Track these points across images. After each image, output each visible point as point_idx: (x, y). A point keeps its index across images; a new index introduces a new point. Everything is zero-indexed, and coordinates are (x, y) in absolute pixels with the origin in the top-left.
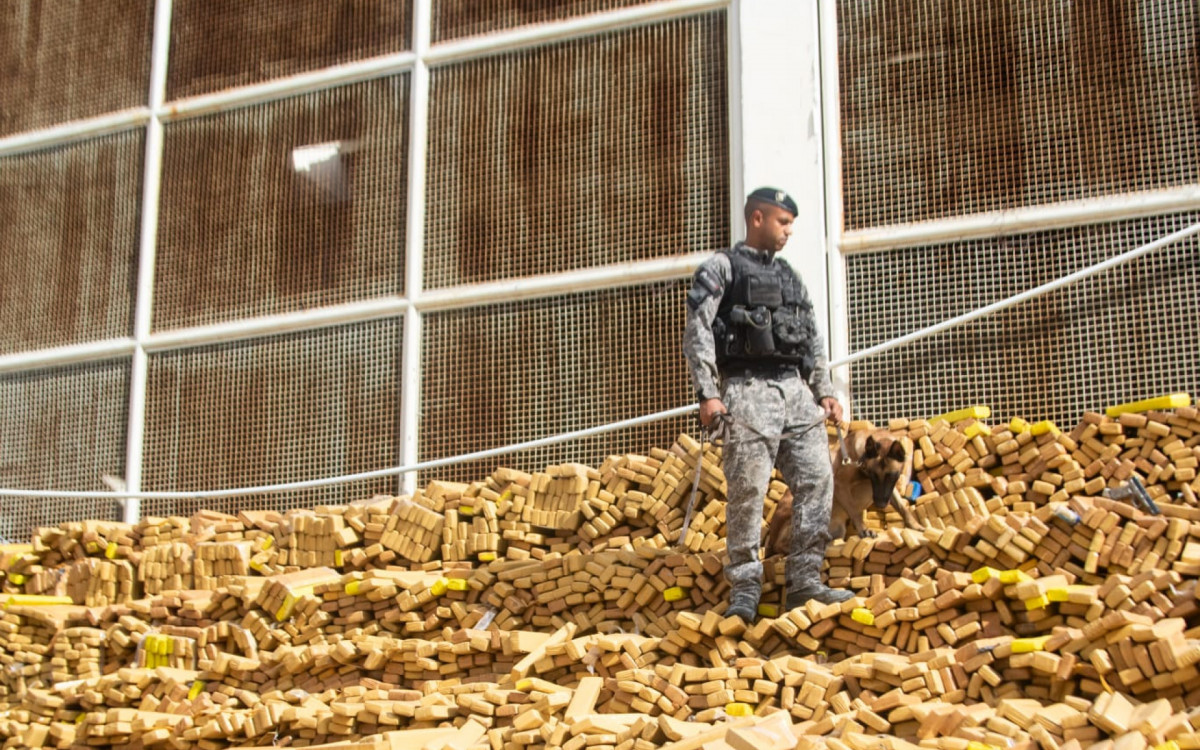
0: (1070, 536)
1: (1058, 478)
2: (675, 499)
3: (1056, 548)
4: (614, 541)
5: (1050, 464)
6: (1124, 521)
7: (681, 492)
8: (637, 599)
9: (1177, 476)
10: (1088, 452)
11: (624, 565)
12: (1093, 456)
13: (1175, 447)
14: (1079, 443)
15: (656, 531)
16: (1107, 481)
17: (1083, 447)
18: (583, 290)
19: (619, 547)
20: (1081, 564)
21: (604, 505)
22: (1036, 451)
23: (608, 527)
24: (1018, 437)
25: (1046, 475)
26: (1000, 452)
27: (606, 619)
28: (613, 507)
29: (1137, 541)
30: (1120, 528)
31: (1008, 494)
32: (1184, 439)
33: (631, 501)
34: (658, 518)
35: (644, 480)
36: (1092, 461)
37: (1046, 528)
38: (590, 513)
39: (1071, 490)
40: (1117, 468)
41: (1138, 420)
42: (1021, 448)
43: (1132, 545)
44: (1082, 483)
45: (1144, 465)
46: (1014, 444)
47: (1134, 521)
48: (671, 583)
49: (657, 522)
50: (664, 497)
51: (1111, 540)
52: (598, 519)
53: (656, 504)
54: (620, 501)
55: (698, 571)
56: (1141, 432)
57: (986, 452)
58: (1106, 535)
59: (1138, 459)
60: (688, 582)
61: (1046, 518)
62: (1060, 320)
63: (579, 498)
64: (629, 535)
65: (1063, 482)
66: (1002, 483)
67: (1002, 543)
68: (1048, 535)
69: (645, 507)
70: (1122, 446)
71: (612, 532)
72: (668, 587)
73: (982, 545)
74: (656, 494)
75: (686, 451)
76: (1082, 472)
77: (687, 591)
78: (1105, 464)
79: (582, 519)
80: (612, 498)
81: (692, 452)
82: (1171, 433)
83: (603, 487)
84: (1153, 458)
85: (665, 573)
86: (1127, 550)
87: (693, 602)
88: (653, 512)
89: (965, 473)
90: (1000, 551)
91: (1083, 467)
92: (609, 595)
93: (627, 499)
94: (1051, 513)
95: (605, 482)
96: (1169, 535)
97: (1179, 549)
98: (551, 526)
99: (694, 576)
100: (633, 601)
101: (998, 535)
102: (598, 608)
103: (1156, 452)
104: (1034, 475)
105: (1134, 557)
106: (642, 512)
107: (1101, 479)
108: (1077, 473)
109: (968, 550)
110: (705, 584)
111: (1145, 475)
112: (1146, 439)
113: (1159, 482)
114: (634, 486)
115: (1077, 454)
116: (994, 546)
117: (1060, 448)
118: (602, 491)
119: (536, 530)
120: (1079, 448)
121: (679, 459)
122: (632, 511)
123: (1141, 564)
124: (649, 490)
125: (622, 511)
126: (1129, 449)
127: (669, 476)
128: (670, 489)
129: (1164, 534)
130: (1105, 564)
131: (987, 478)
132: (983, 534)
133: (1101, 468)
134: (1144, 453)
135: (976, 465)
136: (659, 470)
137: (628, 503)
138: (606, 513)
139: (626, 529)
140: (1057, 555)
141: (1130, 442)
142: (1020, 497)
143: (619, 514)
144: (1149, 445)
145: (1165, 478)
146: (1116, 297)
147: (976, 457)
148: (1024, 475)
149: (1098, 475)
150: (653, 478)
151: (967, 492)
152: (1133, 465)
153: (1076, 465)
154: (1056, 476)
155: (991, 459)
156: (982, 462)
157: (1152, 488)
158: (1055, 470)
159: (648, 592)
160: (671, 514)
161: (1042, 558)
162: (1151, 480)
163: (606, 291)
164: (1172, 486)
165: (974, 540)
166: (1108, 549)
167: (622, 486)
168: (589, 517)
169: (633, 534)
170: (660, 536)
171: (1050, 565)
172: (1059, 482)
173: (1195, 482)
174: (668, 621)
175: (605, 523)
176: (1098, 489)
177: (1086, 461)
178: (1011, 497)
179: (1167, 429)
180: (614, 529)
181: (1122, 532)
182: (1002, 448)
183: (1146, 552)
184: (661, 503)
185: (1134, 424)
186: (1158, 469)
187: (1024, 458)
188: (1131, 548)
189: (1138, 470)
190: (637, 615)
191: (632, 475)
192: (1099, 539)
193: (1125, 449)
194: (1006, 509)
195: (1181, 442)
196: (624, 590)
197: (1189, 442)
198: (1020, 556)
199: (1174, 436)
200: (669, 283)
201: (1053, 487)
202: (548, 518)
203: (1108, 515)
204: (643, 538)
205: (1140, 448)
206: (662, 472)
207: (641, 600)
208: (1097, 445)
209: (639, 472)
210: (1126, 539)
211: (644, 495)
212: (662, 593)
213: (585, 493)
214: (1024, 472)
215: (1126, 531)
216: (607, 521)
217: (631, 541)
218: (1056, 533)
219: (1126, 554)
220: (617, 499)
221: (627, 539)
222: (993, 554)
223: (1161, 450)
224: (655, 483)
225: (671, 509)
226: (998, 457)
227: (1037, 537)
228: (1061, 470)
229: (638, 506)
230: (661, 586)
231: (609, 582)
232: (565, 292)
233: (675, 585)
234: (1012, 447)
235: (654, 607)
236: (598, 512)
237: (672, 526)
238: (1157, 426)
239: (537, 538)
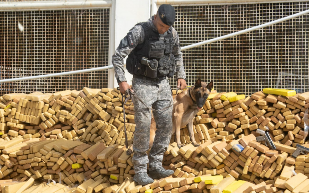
0: (238, 157)
1: (238, 122)
2: (80, 115)
3: (233, 162)
4: (54, 131)
5: (235, 117)
6: (260, 154)
7: (83, 113)
8: (61, 167)
9: (287, 127)
10: (252, 111)
11: (56, 151)
12: (254, 114)
13: (288, 114)
14: (249, 108)
15: (72, 129)
16: (259, 125)
17: (250, 109)
18: (45, 10)
19: (56, 135)
20: (242, 168)
21: (50, 115)
22: (231, 109)
23: (52, 125)
24: (224, 103)
25: (234, 121)
26: (216, 109)
27: (47, 174)
28: (54, 116)
29: (265, 163)
30: (258, 157)
31: (217, 128)
32: (292, 110)
33: (62, 114)
34: (73, 123)
35: (68, 106)
36: (254, 116)
37: (229, 154)
38: (44, 119)
39: (244, 128)
40: (263, 120)
41: (274, 100)
42: (225, 108)
43: (262, 164)
44: (249, 126)
45: (275, 120)
46: (222, 105)
47: (265, 154)
48: (75, 162)
49: (73, 125)
50: (76, 114)
51: (254, 161)
52: (48, 121)
53: (72, 117)
54: (57, 114)
55: (86, 158)
56: (274, 105)
57: (210, 108)
58: (252, 159)
59: (272, 117)
60: (82, 162)
61: (229, 149)
62: (248, 45)
63: (40, 111)
64: (61, 128)
65: (241, 124)
66: (216, 122)
67: (210, 158)
68: (230, 155)
69: (68, 118)
70: (266, 110)
71: (54, 127)
72: (74, 163)
73: (202, 158)
74: (73, 112)
75: (86, 95)
76: (248, 120)
77: (82, 166)
78: (258, 118)
79: (41, 121)
80: (54, 112)
81: (88, 96)
82: (286, 107)
83: (50, 107)
84: (278, 117)
85: (73, 156)
86: (260, 166)
87: (84, 169)
88: (71, 120)
89: (201, 116)
90: (209, 161)
91: (250, 118)
92: (49, 164)
93: (60, 114)
94: (231, 147)
95: (51, 105)
96: (278, 162)
97: (281, 168)
98: (28, 122)
99: (84, 160)
100: (59, 168)
101: (209, 155)
102: (45, 168)
103: (280, 114)
104: (229, 120)
105: (263, 169)
106: (66, 120)
107: (256, 124)
108: (246, 121)
109: (197, 159)
110: (89, 164)
111: (275, 124)
112: (276, 108)
113: (279, 128)
114: (63, 108)
115: (248, 112)
116: (207, 159)
117: (240, 110)
118: (50, 109)
119: (21, 123)
120: (249, 109)
121: (82, 98)
122: (62, 119)
123: (265, 173)
124: (70, 111)
125: (58, 118)
126: (269, 112)
127: (78, 105)
128: (79, 111)
129: (276, 161)
130: (251, 171)
131: (210, 120)
132: (203, 153)
133: (257, 120)
134: (275, 114)
135: (206, 113)
136: (74, 102)
137: (60, 115)
138: (51, 119)
139: (59, 126)
140: (232, 164)
141: (270, 109)
142: (222, 129)
143: (57, 119)
144: (277, 111)
145: (282, 127)
146: (272, 37)
147: (206, 109)
148: (225, 118)
149: (255, 122)
150: (71, 105)
151: (201, 126)
152: (269, 119)
153: (247, 117)
154: (238, 121)
155: (213, 111)
156: (208, 111)
157: (276, 130)
158: (238, 119)
159: (66, 164)
160: (79, 122)
161: (226, 164)
162: (277, 128)
163: (55, 11)
164: (285, 130)
165: (200, 155)
166: (253, 165)
167: (58, 107)
168: (44, 121)
169: (63, 128)
170: (73, 131)
171: (229, 167)
172: (239, 125)
173: (294, 130)
174: (73, 177)
176: (254, 129)
177: (251, 116)
178: (219, 129)
179: (285, 106)
180: (54, 125)
181: (259, 158)
182: (216, 107)
183: (268, 168)
184: (74, 117)
185: (272, 102)
186: (280, 122)
187: (226, 112)
188: (261, 165)
189: (271, 121)
190: (61, 173)
191: (63, 103)
192: (249, 161)
193: (267, 112)
194: (217, 134)
195: (290, 111)
196: (55, 163)
197: (294, 112)
198: (217, 164)
199: (288, 109)
200: (83, 11)
201: (236, 126)
202: (27, 118)
203: (254, 151)
204: (66, 131)
205: (274, 112)
206: (75, 103)
207: (62, 168)
208: (255, 109)
209: (66, 102)
210: (260, 161)
211: (67, 112)
212: (71, 165)
213: (43, 109)
214: (225, 117)
215: (260, 158)
216: (51, 122)
217: (62, 131)
218: (233, 155)
219: (260, 168)
220: (56, 113)
221: (60, 130)
222: (206, 162)
223: (282, 114)
224: (72, 108)
225: (79, 120)
226: (215, 111)
227: (224, 157)
228: (240, 119)
229: (65, 117)
230: (71, 162)
231: (49, 159)
232: (37, 10)
233: (76, 162)
234: (221, 107)
235: (68, 170)
236: (48, 118)
237: (79, 127)
238: (281, 104)
239: (22, 126)
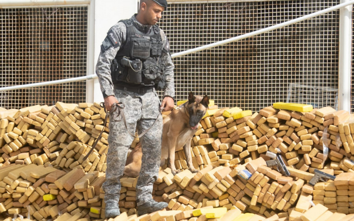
0: (245, 185)
1: (244, 144)
2: (53, 136)
3: (238, 190)
4: (21, 155)
5: (241, 137)
6: (271, 181)
7: (56, 133)
8: (29, 199)
9: (302, 148)
10: (261, 131)
11: (23, 179)
12: (264, 133)
13: (304, 133)
14: (257, 126)
15: (42, 152)
16: (269, 147)
17: (258, 128)
18: (8, 7)
19: (23, 159)
20: (250, 198)
21: (15, 136)
22: (235, 128)
23: (18, 148)
24: (227, 120)
25: (239, 142)
26: (217, 127)
27: (13, 207)
28: (21, 137)
29: (277, 192)
30: (269, 185)
31: (219, 150)
32: (308, 128)
33: (30, 135)
34: (44, 145)
35: (37, 124)
36: (263, 135)
37: (234, 181)
38: (8, 140)
39: (251, 150)
40: (274, 141)
41: (287, 116)
42: (228, 126)
43: (274, 193)
44: (257, 147)
45: (288, 140)
46: (224, 123)
47: (276, 181)
48: (47, 192)
49: (43, 147)
50: (47, 135)
51: (264, 190)
52: (13, 143)
53: (43, 138)
54: (24, 134)
55: (61, 188)
56: (287, 123)
57: (211, 126)
58: (262, 188)
59: (284, 137)
60: (56, 192)
61: (234, 176)
62: (255, 51)
63: (3, 131)
64: (29, 152)
65: (247, 146)
66: (217, 143)
67: (211, 186)
68: (235, 183)
69: (37, 139)
70: (278, 129)
71: (20, 150)
72: (46, 194)
73: (202, 186)
74: (43, 132)
75: (60, 111)
76: (256, 141)
77: (55, 197)
78: (268, 138)
79: (4, 143)
80: (20, 132)
81: (62, 112)
82: (302, 125)
83: (16, 126)
84: (292, 137)
85: (45, 186)
86: (271, 196)
87: (58, 201)
88: (41, 142)
89: (199, 136)
90: (211, 190)
91: (258, 138)
92: (15, 196)
93: (28, 134)
94: (236, 173)
95: (17, 123)
96: (292, 191)
97: (296, 198)
99: (58, 190)
100: (28, 200)
101: (210, 183)
102: (10, 200)
103: (294, 134)
104: (233, 141)
105: (275, 200)
106: (35, 141)
107: (266, 146)
108: (254, 142)
109: (195, 188)
110: (64, 195)
111: (288, 145)
112: (290, 127)
113: (293, 150)
114: (32, 127)
115: (255, 131)
116: (207, 187)
117: (247, 128)
118: (15, 128)
120: (256, 128)
121: (55, 115)
122: (31, 140)
123: (278, 204)
124: (40, 130)
125: (26, 139)
126: (281, 131)
127: (50, 124)
128: (51, 131)
129: (290, 190)
130: (260, 202)
131: (210, 141)
132: (203, 180)
133: (267, 140)
134: (288, 134)
135: (205, 132)
136: (45, 120)
137: (28, 136)
138: (17, 140)
139: (27, 149)
140: (238, 193)
141: (282, 127)
142: (225, 152)
143: (24, 141)
144: (291, 130)
145: (297, 149)
146: (284, 41)
147: (205, 128)
148: (228, 139)
149: (264, 143)
150: (42, 124)
151: (199, 148)
152: (281, 140)
153: (254, 137)
154: (244, 142)
155: (213, 130)
156: (208, 131)
157: (290, 153)
158: (244, 140)
159: (36, 195)
160: (51, 144)
161: (231, 194)
162: (290, 149)
163: (21, 10)
164: (300, 153)
165: (199, 183)
166: (262, 194)
167: (26, 126)
168: (8, 142)
169: (31, 152)
170: (44, 154)
171: (234, 198)
172: (245, 146)
173: (311, 153)
174: (45, 211)
175: (16, 145)
176: (264, 151)
177: (259, 135)
178: (221, 151)
179: (300, 123)
180: (21, 148)
181: (270, 187)
182: (218, 125)
183: (281, 197)
184: (45, 138)
185: (284, 118)
186: (294, 143)
187: (229, 131)
188: (273, 195)
189: (284, 142)
190: (29, 206)
191: (31, 121)
192: (258, 189)
193: (279, 131)
194: (218, 157)
195: (306, 130)
196: (23, 194)
197: (311, 131)
198: (220, 193)
199: (303, 127)
200: (55, 9)
201: (242, 148)
203: (263, 178)
204: (36, 155)
205: (287, 131)
206: (47, 121)
207: (32, 200)
208: (265, 127)
209: (35, 120)
210: (272, 190)
211: (37, 132)
212: (42, 197)
213: (6, 128)
214: (229, 137)
215: (272, 187)
216: (17, 144)
217: (30, 155)
218: (238, 182)
219: (271, 198)
220: (23, 133)
221: (27, 154)
222: (206, 191)
223: (296, 133)
224: (43, 127)
225: (51, 141)
226: (217, 130)
227: (229, 185)
228: (247, 140)
229: (34, 138)
230: (42, 193)
231: (15, 189)
233: (49, 193)
234: (223, 125)
235: (38, 202)
236: (13, 140)
237: (51, 150)
238: (295, 122)
